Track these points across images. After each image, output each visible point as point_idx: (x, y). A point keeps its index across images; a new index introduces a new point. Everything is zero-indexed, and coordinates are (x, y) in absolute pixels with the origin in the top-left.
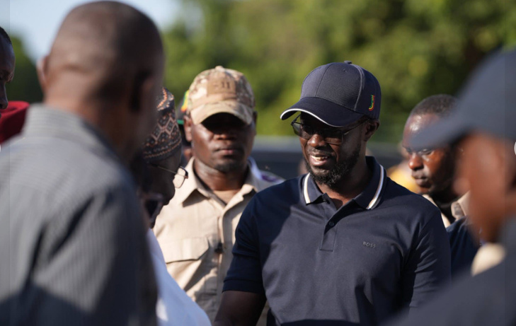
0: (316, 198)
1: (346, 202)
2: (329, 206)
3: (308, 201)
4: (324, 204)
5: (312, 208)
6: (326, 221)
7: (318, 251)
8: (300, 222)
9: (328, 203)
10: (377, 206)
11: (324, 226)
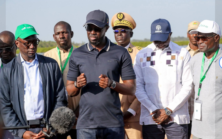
0: (92, 49)
1: (100, 50)
2: (96, 51)
3: (90, 50)
4: (94, 51)
5: (91, 53)
6: (96, 56)
7: (95, 64)
8: (88, 57)
9: (96, 50)
10: (110, 50)
11: (96, 57)
